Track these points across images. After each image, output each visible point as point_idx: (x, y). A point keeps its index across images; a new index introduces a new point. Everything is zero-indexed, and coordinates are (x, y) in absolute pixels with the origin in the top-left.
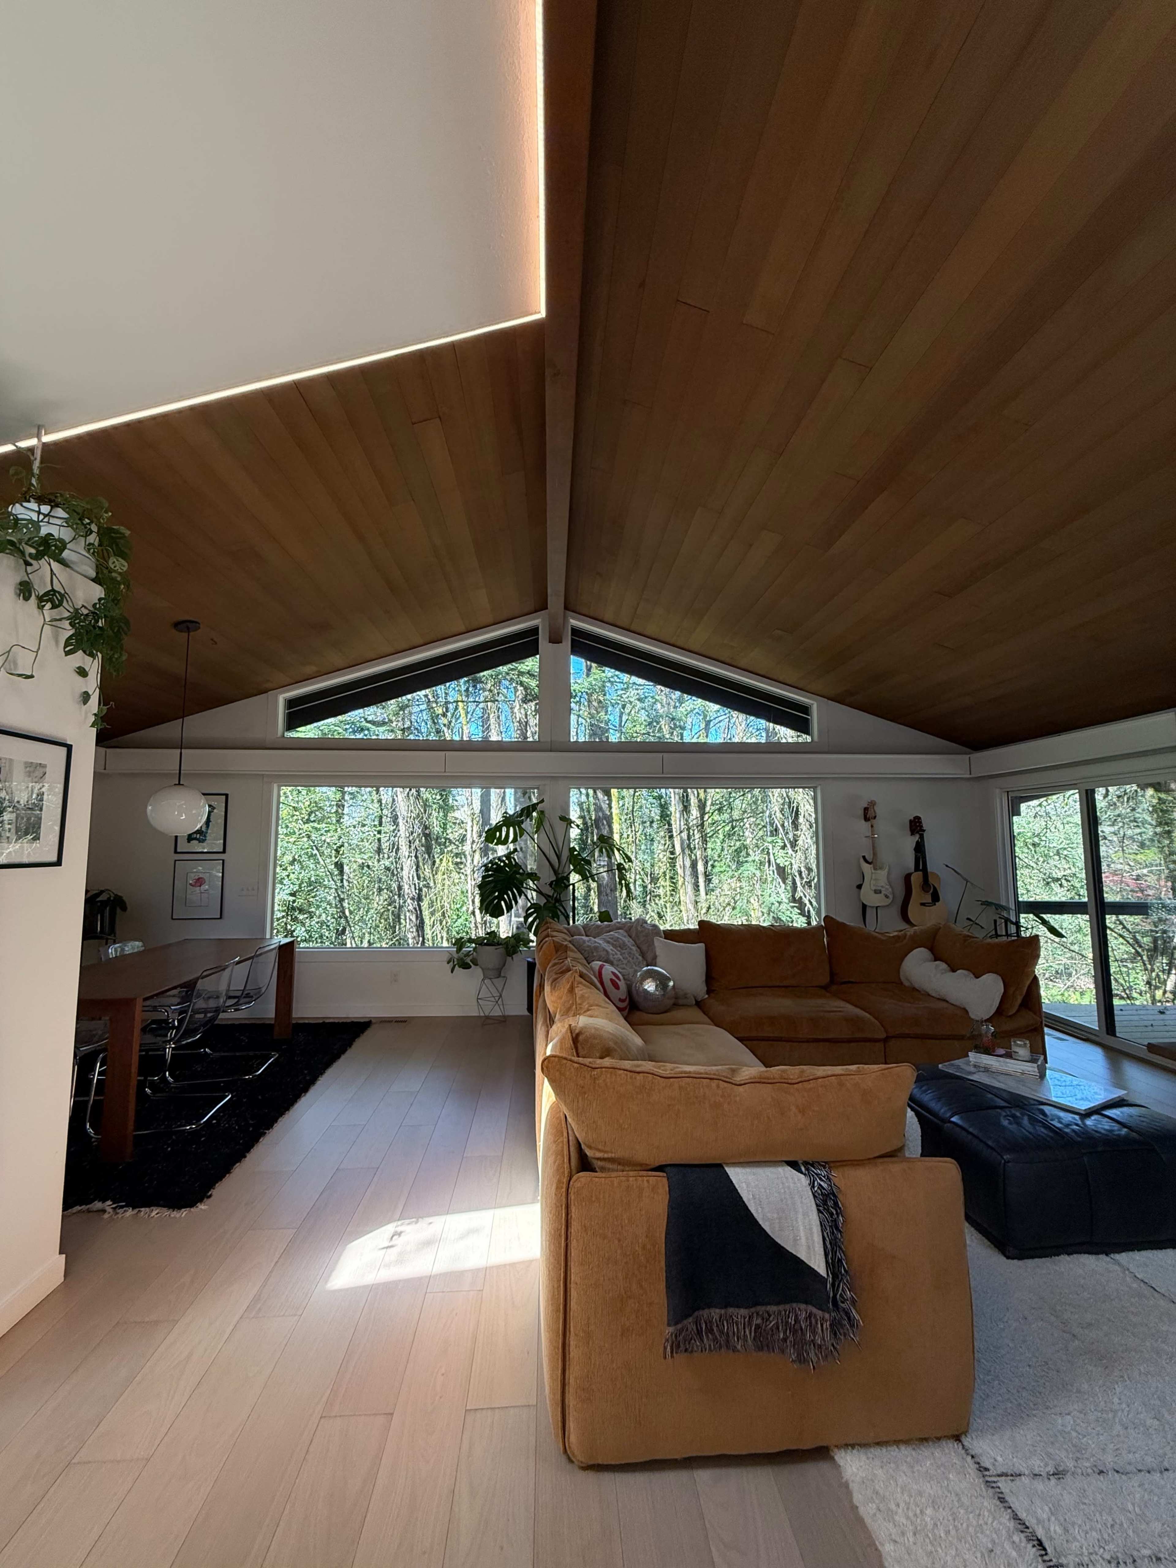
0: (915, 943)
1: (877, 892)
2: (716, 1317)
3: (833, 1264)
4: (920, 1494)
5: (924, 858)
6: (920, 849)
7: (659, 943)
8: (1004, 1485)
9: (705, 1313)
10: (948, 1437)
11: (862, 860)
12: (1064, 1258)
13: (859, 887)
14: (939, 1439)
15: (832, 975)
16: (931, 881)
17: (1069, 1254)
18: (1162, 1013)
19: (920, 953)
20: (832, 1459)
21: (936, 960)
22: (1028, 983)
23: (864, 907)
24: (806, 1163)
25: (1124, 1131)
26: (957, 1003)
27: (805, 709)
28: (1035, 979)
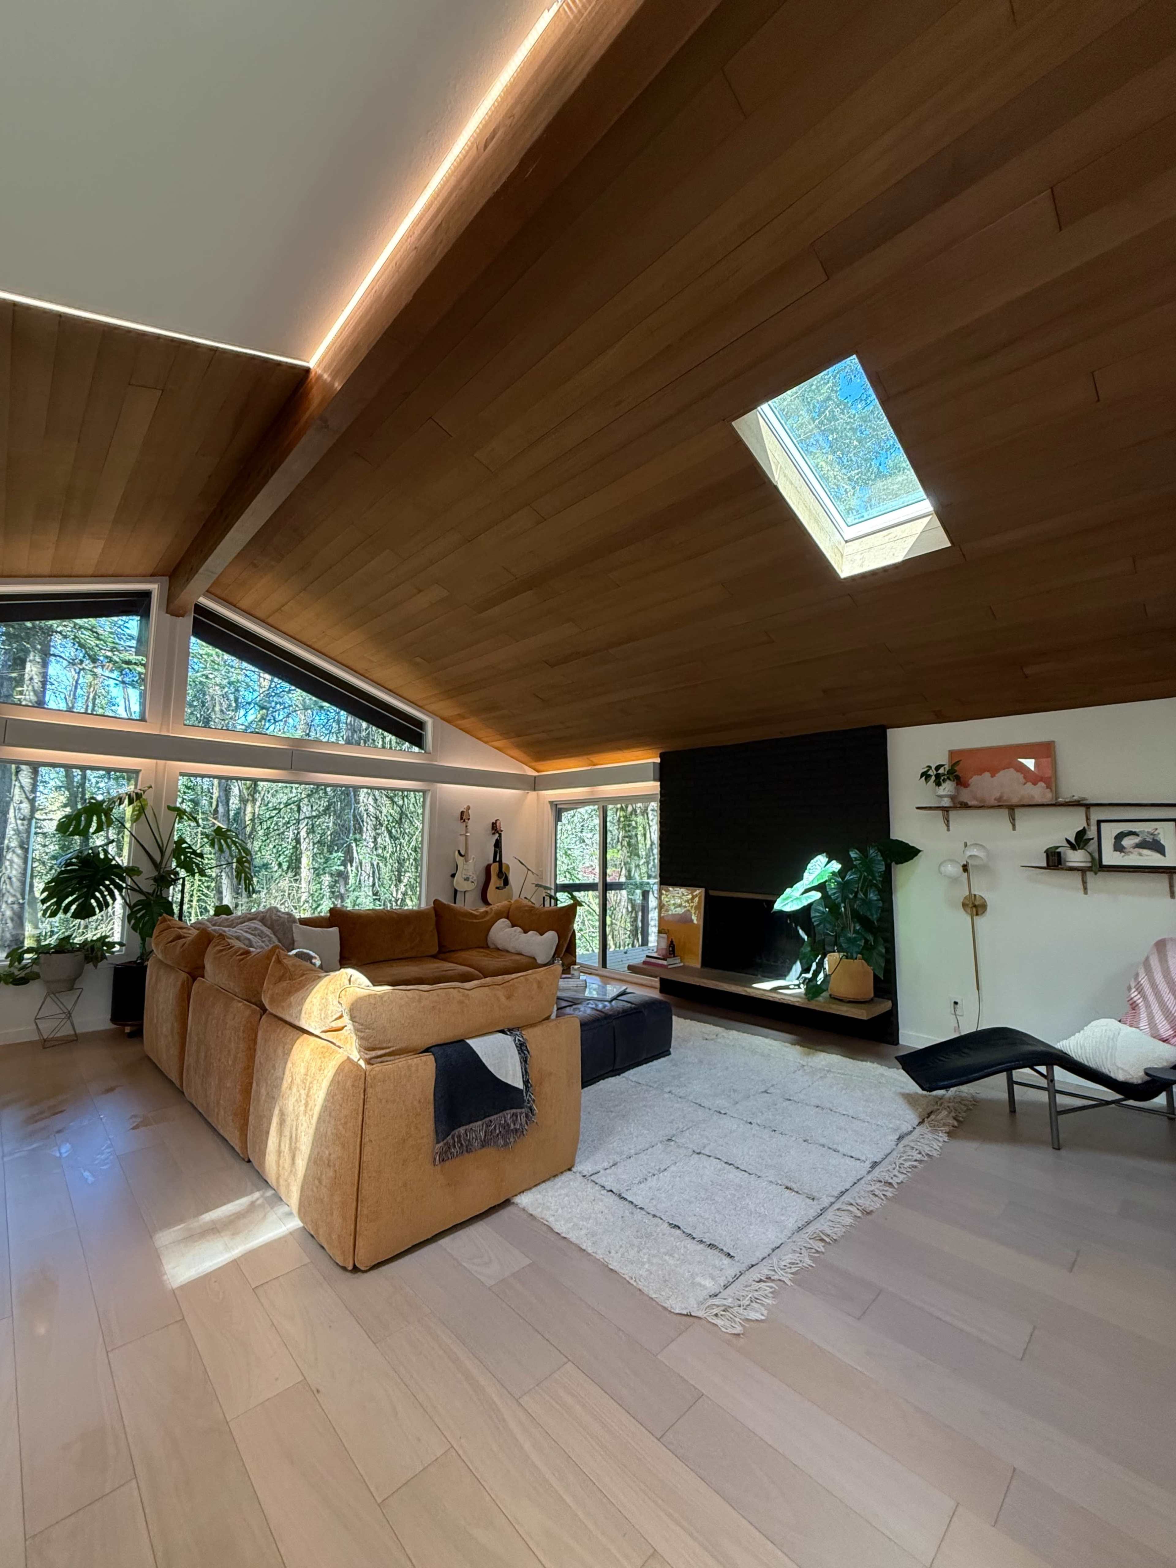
0: (499, 915)
1: (467, 879)
2: (463, 1132)
3: (526, 1083)
4: (560, 1195)
5: (501, 852)
6: (498, 844)
7: (297, 928)
8: (594, 1178)
9: (456, 1132)
10: (565, 1171)
11: (457, 853)
12: (601, 1082)
13: (453, 876)
14: (562, 1173)
15: (441, 945)
16: (504, 869)
17: (603, 1079)
18: (626, 953)
19: (503, 922)
20: (513, 1203)
21: (513, 926)
22: (570, 935)
23: (456, 891)
24: (509, 1030)
25: (629, 1005)
26: (529, 955)
27: (420, 724)
28: (574, 931)
